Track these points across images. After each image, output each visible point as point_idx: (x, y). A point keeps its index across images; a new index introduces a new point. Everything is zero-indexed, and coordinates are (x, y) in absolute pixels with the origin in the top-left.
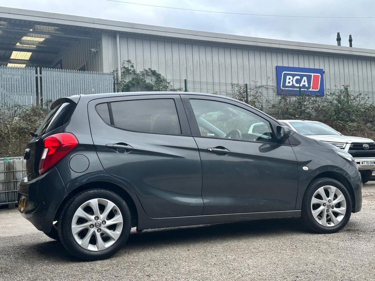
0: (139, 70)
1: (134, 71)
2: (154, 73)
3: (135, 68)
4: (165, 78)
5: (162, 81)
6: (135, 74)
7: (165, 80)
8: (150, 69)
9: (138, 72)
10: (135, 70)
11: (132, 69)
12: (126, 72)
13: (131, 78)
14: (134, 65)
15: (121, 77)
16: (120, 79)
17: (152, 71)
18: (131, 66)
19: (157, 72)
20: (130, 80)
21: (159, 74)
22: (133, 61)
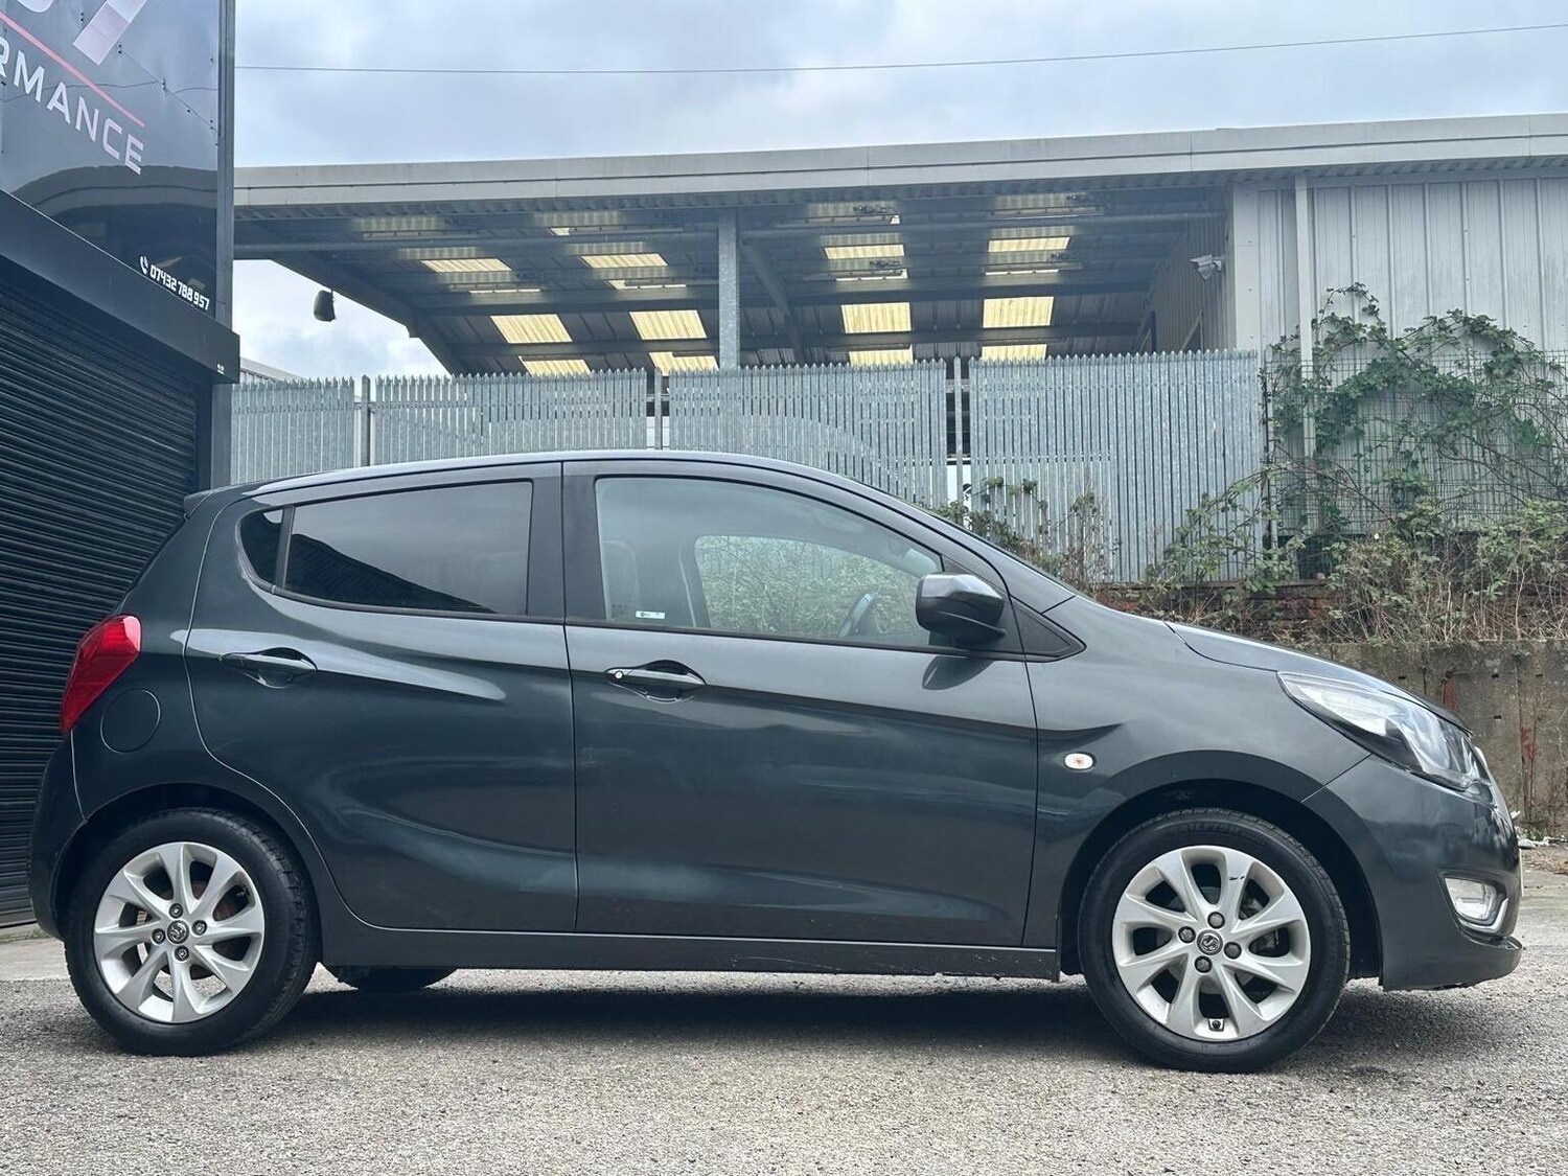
0: (1402, 320)
1: (1379, 333)
2: (1477, 329)
3: (1384, 316)
4: (1538, 347)
5: (1518, 361)
6: (1381, 342)
7: (1533, 357)
8: (1455, 314)
9: (1397, 331)
10: (1384, 324)
11: (1370, 322)
12: (1344, 335)
13: (1364, 361)
14: (1381, 306)
15: (1312, 364)
16: (1307, 373)
17: (1466, 320)
18: (1364, 310)
19: (1492, 324)
20: (1357, 373)
21: (1504, 333)
22: (1375, 289)
